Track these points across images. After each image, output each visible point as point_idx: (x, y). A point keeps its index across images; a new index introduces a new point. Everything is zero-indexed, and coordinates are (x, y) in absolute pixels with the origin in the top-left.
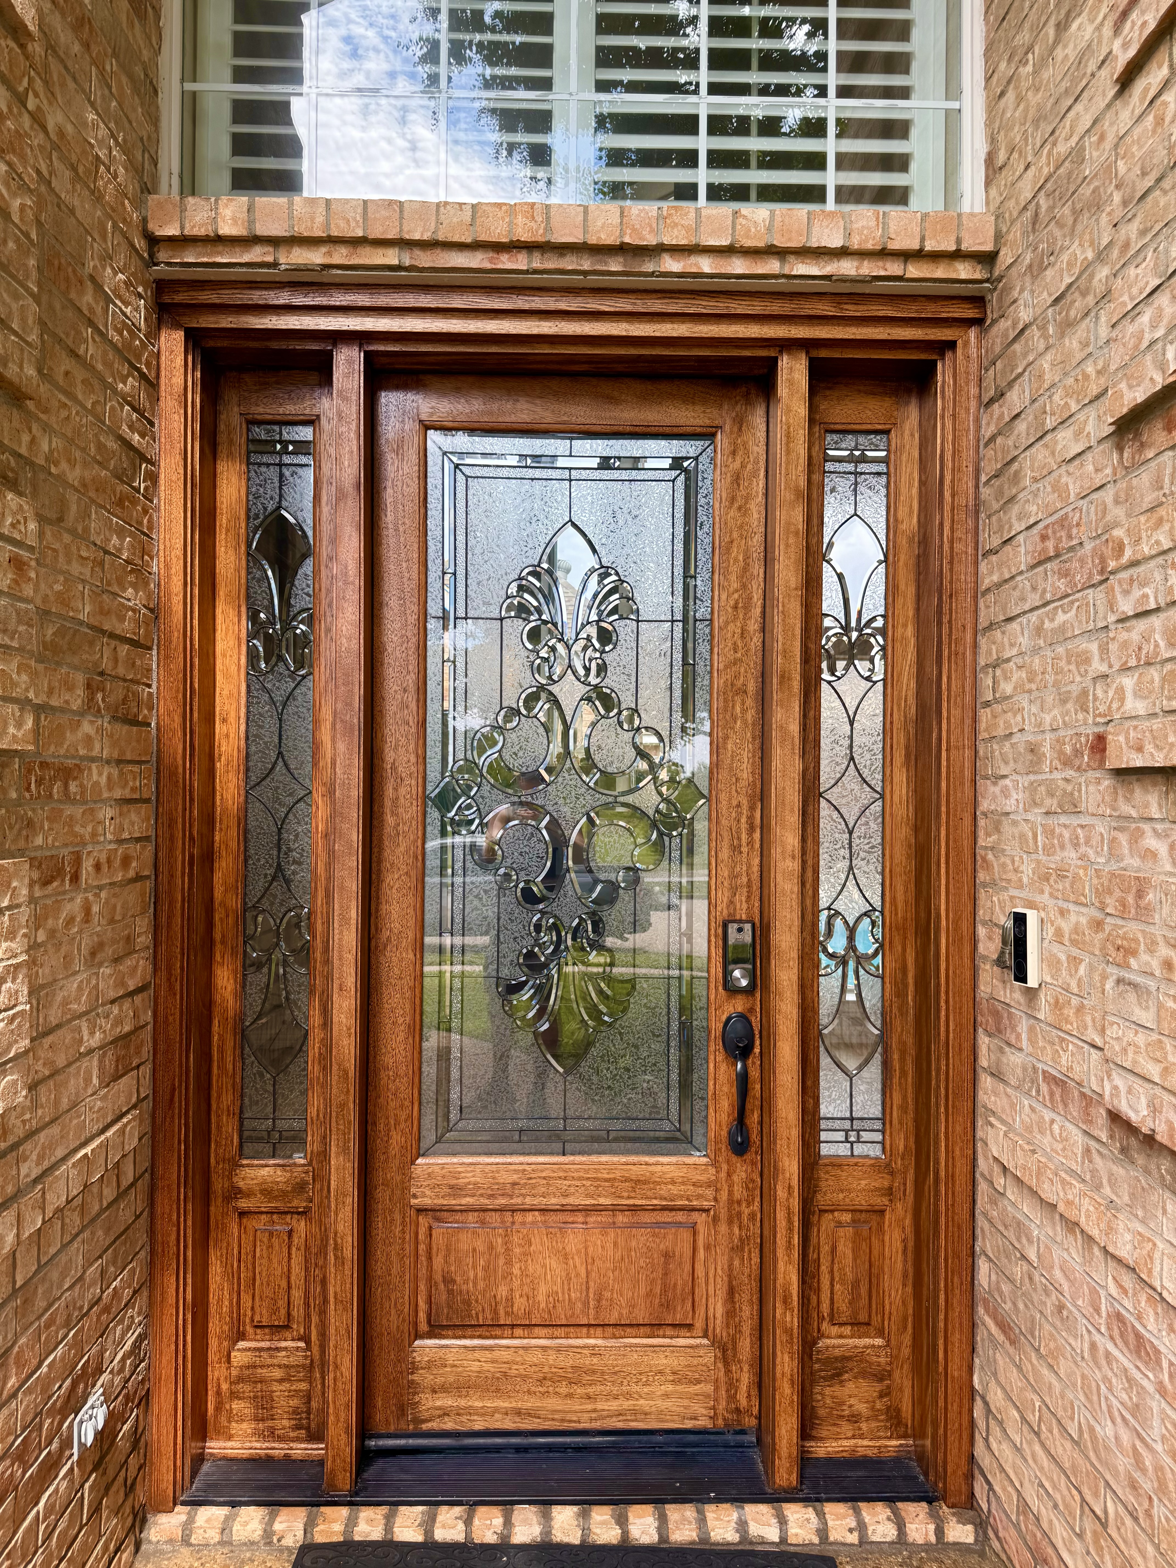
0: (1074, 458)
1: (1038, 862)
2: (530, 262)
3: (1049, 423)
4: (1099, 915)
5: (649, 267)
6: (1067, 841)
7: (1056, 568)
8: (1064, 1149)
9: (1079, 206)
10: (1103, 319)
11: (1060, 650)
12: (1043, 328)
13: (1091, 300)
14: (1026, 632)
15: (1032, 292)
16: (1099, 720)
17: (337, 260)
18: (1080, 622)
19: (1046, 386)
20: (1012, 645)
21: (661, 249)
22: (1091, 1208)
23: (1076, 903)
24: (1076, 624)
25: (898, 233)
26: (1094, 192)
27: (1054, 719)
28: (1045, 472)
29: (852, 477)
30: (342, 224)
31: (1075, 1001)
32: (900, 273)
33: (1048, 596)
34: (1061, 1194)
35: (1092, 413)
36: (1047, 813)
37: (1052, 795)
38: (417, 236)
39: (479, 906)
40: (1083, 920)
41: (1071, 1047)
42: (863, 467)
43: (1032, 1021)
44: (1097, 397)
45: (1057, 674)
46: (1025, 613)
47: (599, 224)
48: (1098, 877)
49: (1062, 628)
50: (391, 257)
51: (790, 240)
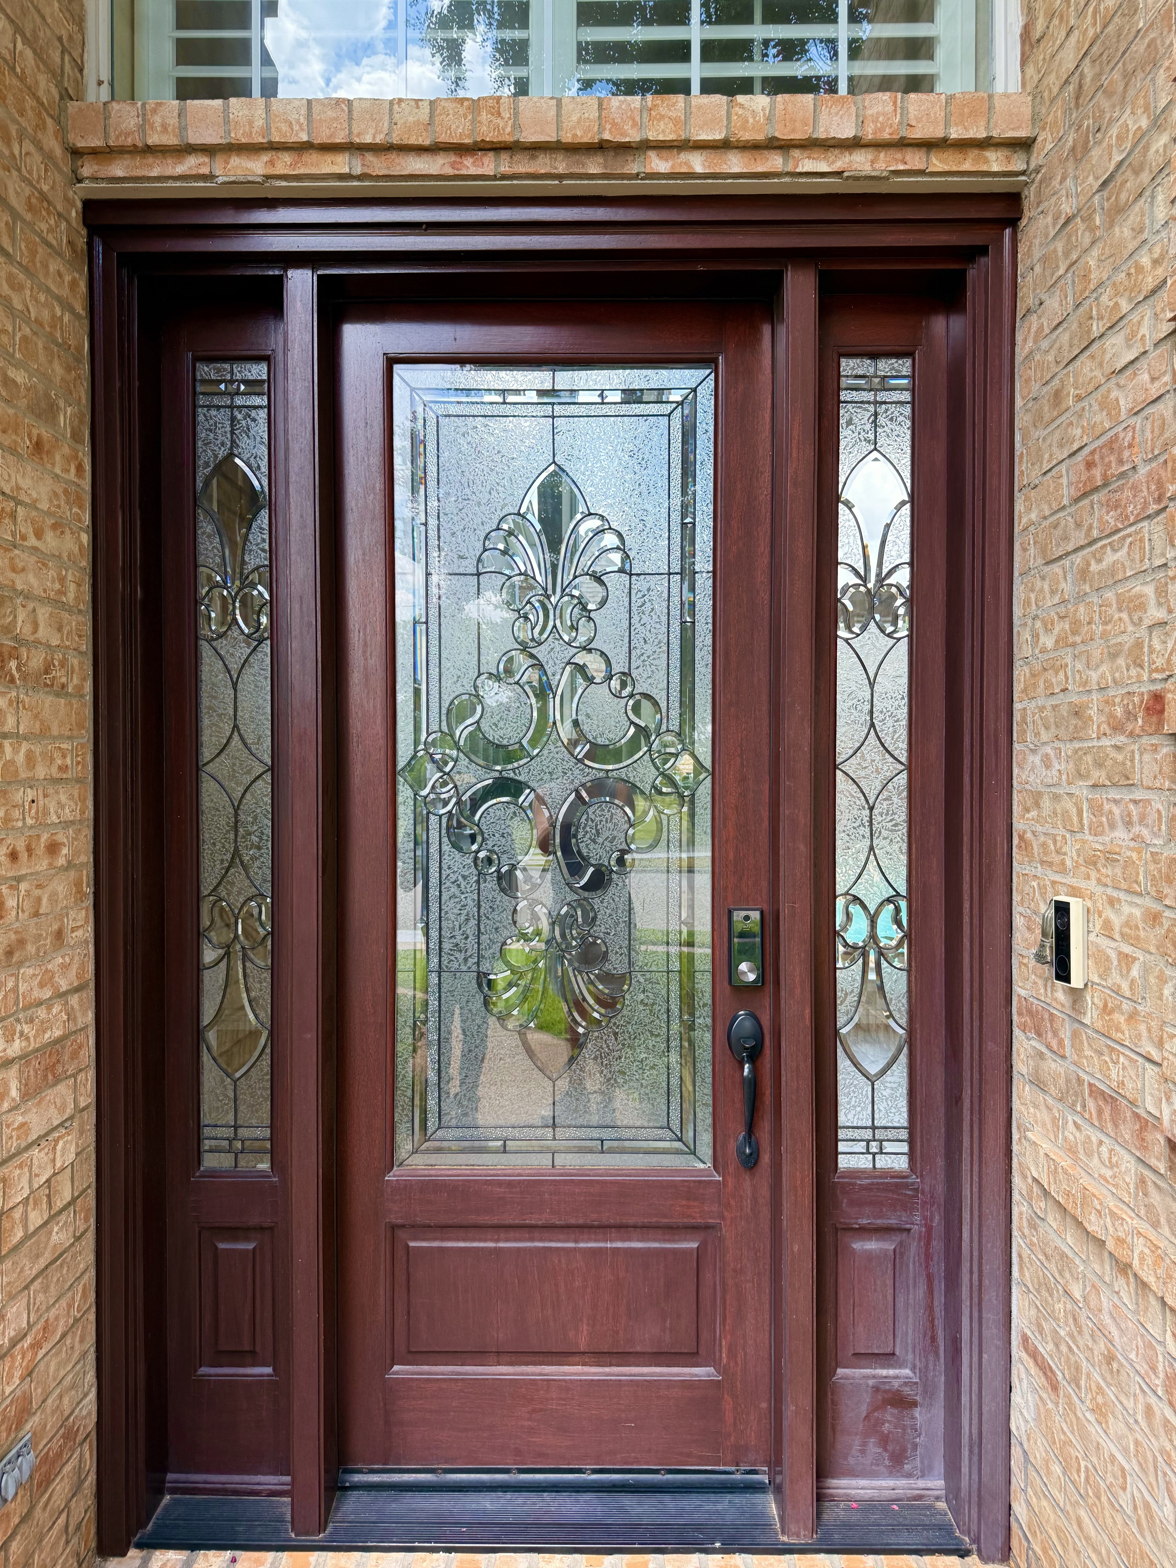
0: (1125, 367)
1: (1084, 842)
2: (497, 166)
3: (1096, 329)
4: (1156, 907)
5: (634, 167)
6: (1118, 817)
7: (1104, 500)
8: (1114, 1177)
9: (1130, 67)
10: (1160, 197)
11: (1109, 595)
12: (1088, 219)
13: (1145, 177)
14: (1069, 577)
15: (1076, 178)
16: (1155, 675)
17: (280, 169)
18: (1133, 560)
19: (1092, 287)
20: (1053, 592)
21: (646, 146)
22: (1147, 1251)
23: (1128, 891)
24: (1127, 564)
25: (918, 120)
26: (1149, 46)
27: (1103, 676)
28: (1091, 388)
29: (872, 408)
30: (284, 128)
31: (1126, 1006)
32: (922, 167)
33: (1095, 533)
34: (1111, 1230)
35: (1147, 311)
36: (1094, 786)
37: (1099, 765)
38: (368, 139)
39: (458, 893)
40: (1137, 913)
41: (1122, 1059)
42: (882, 396)
43: (1076, 1025)
44: (1154, 292)
45: (1105, 623)
46: (1068, 554)
47: (575, 118)
48: (1155, 862)
49: (1112, 570)
50: (341, 164)
51: (793, 131)
